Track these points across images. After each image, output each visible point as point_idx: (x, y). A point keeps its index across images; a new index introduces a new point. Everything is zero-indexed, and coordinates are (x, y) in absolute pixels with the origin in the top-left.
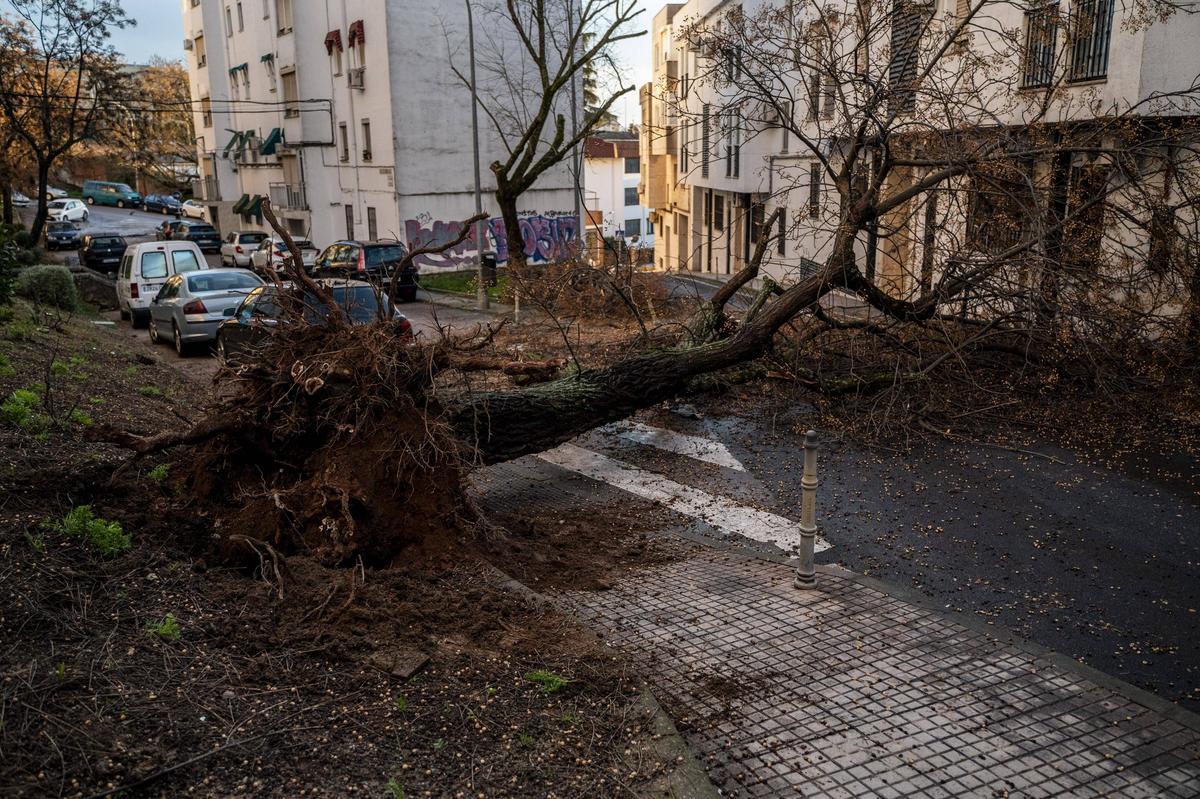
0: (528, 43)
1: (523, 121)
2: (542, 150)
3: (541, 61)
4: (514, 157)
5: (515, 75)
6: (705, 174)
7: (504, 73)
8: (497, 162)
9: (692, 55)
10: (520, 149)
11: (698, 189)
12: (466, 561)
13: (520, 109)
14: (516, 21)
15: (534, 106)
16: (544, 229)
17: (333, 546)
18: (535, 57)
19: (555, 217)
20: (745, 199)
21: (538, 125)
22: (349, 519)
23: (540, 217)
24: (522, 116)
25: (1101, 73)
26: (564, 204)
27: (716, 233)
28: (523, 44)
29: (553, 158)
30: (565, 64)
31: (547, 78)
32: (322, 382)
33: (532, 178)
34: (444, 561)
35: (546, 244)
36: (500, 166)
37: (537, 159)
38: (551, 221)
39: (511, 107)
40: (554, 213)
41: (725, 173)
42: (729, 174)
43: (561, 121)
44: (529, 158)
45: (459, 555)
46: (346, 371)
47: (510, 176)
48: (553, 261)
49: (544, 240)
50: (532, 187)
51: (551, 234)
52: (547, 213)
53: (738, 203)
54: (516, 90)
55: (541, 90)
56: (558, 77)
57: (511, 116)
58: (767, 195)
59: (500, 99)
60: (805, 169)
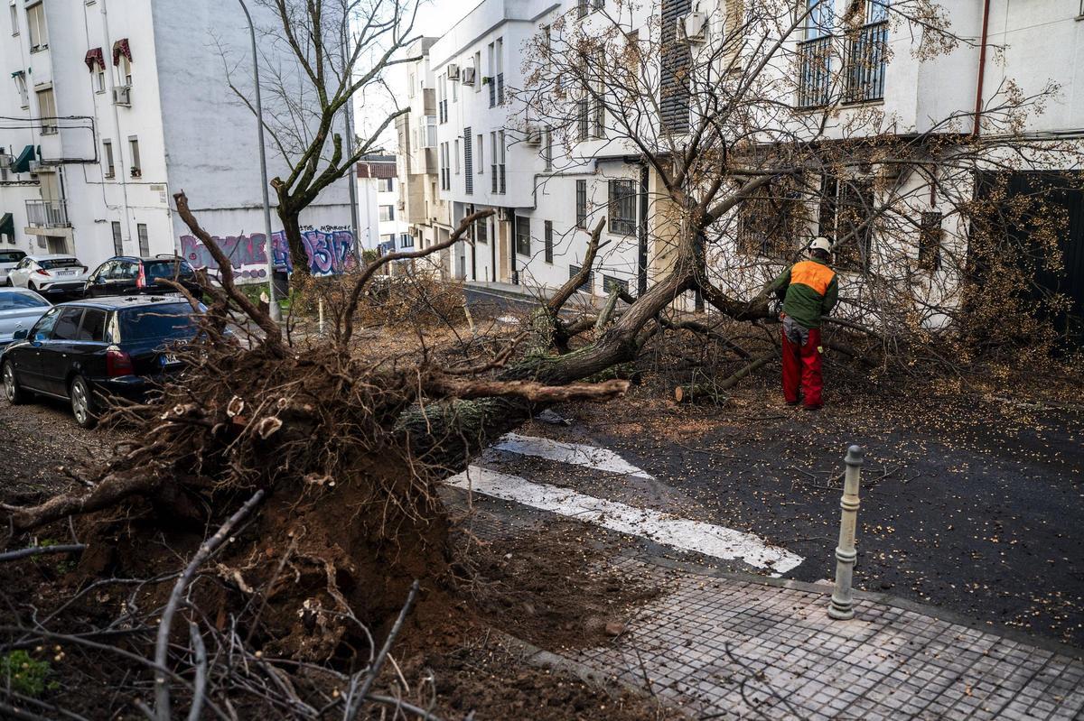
0: (306, 64)
1: (304, 140)
2: (323, 166)
3: (319, 83)
4: (296, 174)
5: (294, 95)
6: (469, 190)
7: (282, 93)
8: (278, 179)
9: (450, 83)
10: (301, 166)
11: (458, 205)
12: (472, 630)
13: (300, 127)
14: (293, 43)
15: (315, 125)
16: (321, 242)
17: (320, 635)
18: (313, 78)
19: (331, 232)
20: (510, 212)
21: (319, 144)
22: (339, 597)
23: (316, 231)
24: (302, 134)
25: (877, 96)
26: (340, 219)
27: (479, 245)
28: (301, 66)
29: (332, 176)
30: (343, 86)
31: (326, 99)
32: (280, 423)
33: (313, 194)
34: (450, 635)
35: (323, 257)
36: (280, 182)
37: (317, 175)
38: (327, 235)
39: (292, 125)
40: (330, 228)
41: (490, 188)
42: (494, 191)
43: (338, 140)
44: (311, 174)
45: (462, 623)
46: (307, 407)
47: (291, 193)
48: (330, 273)
49: (321, 253)
50: (313, 203)
51: (328, 248)
52: (323, 228)
53: (504, 217)
54: (295, 109)
55: (320, 111)
56: (337, 98)
57: (291, 134)
58: (532, 209)
59: (280, 117)
60: (569, 185)
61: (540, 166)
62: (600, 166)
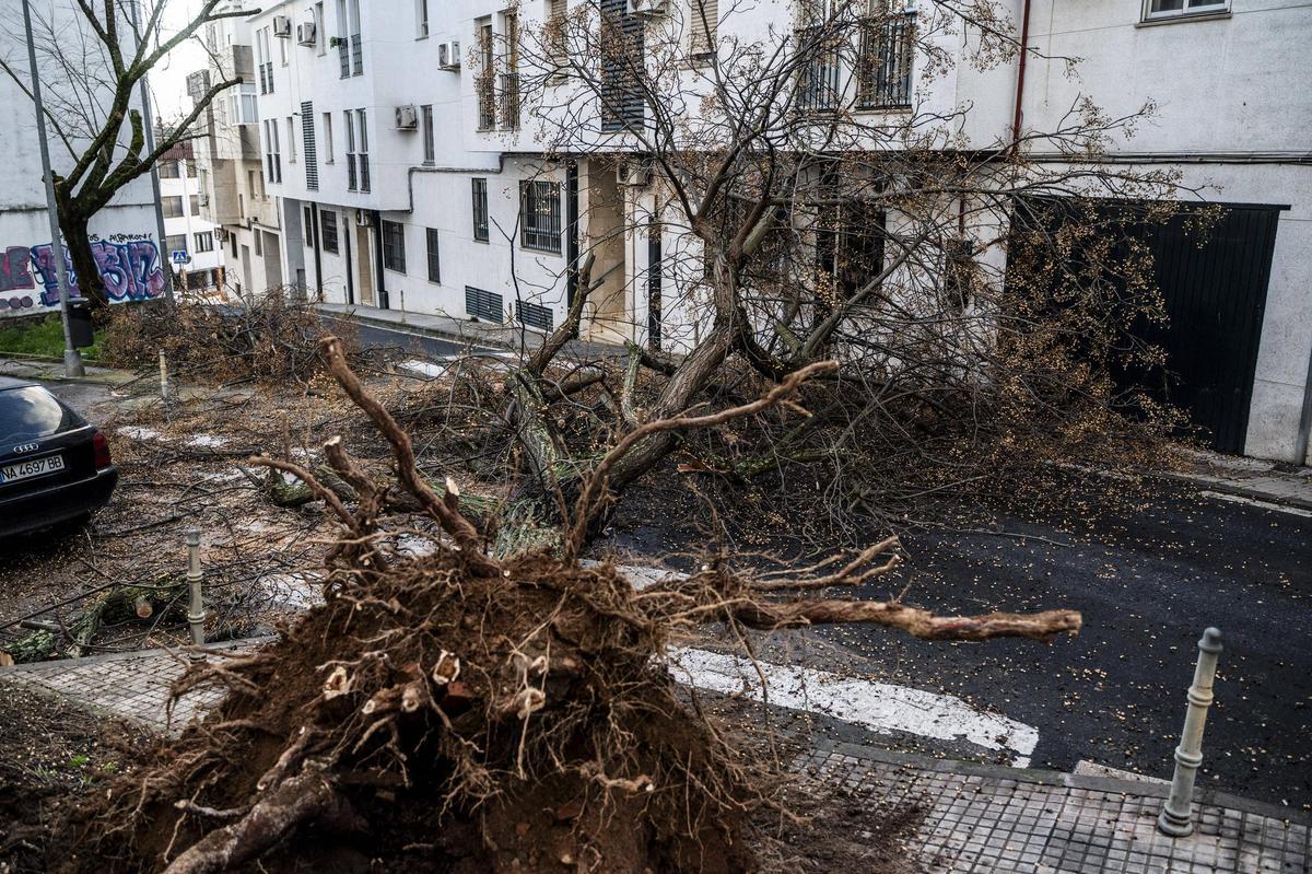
0: (90, 14)
1: (92, 120)
2: (119, 155)
3: (110, 39)
4: (82, 167)
5: (73, 57)
6: (313, 184)
7: (56, 53)
8: (54, 174)
10: (90, 156)
11: (292, 204)
13: (85, 102)
15: (106, 98)
16: (111, 257)
18: (101, 33)
19: (125, 242)
20: (374, 216)
21: (114, 125)
23: (104, 242)
24: (89, 111)
25: (903, 102)
27: (326, 256)
28: (83, 16)
29: (131, 170)
31: (121, 62)
33: (109, 193)
35: (115, 277)
36: (57, 179)
37: (112, 168)
38: (120, 247)
39: (73, 99)
40: (122, 237)
41: (346, 183)
42: (352, 188)
44: (103, 167)
47: (74, 193)
48: (127, 299)
49: (112, 272)
50: (112, 202)
51: (121, 265)
52: (112, 237)
53: (364, 221)
55: (112, 80)
56: (136, 61)
57: (73, 110)
58: (408, 212)
59: (56, 88)
60: (464, 185)
61: (418, 158)
62: (507, 163)
